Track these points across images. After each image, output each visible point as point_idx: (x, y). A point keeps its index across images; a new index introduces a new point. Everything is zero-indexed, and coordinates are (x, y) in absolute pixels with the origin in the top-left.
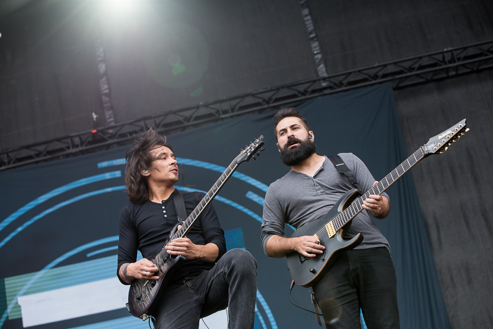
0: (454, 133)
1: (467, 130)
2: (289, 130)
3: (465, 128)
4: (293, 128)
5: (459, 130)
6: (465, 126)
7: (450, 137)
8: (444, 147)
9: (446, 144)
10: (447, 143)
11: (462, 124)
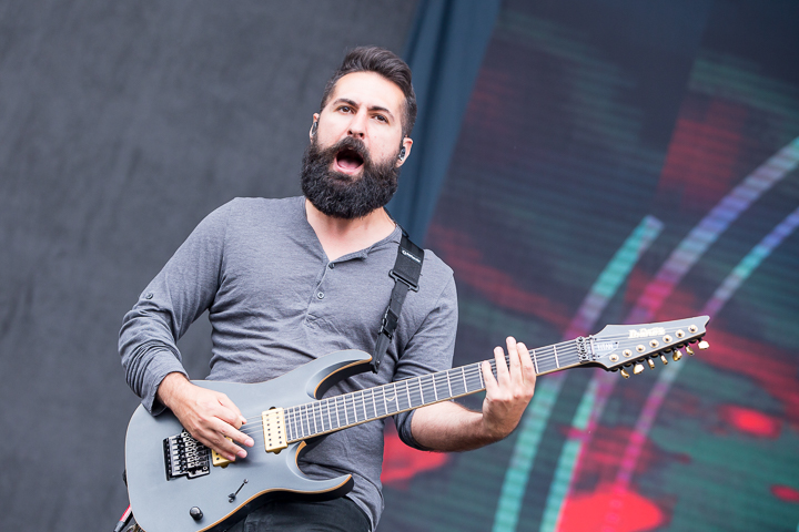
0: (673, 341)
1: (703, 345)
2: (362, 112)
3: (699, 338)
4: (376, 113)
5: (685, 337)
6: (703, 335)
7: (660, 346)
8: (634, 362)
9: (643, 359)
10: (647, 357)
11: (697, 325)
